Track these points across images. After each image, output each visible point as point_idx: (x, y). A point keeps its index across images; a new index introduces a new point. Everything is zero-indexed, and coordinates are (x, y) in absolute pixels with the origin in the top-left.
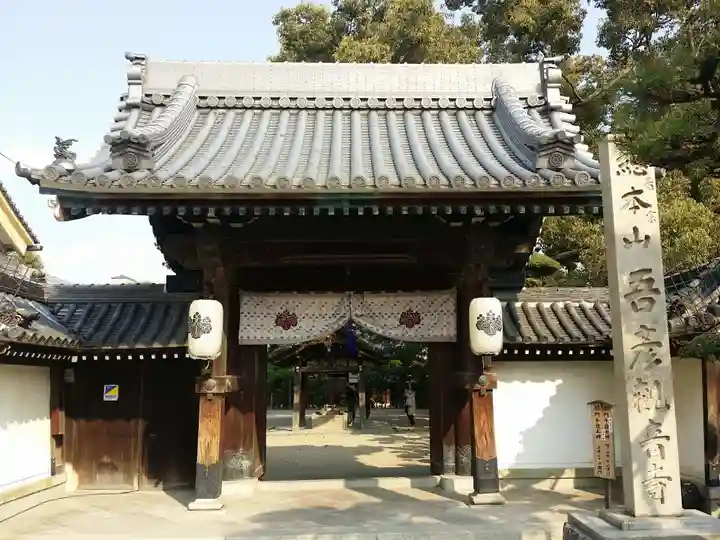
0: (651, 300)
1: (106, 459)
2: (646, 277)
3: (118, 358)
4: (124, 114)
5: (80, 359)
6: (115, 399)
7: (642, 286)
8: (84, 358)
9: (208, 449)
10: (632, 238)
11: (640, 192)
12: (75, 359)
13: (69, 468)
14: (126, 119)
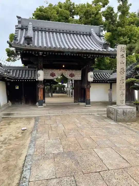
0: (123, 73)
1: (17, 100)
2: (123, 69)
3: (19, 80)
4: (17, 30)
5: (13, 81)
6: (18, 89)
7: (122, 71)
8: (14, 80)
9: (41, 98)
10: (121, 63)
11: (123, 55)
12: (12, 81)
13: (9, 101)
14: (18, 31)
